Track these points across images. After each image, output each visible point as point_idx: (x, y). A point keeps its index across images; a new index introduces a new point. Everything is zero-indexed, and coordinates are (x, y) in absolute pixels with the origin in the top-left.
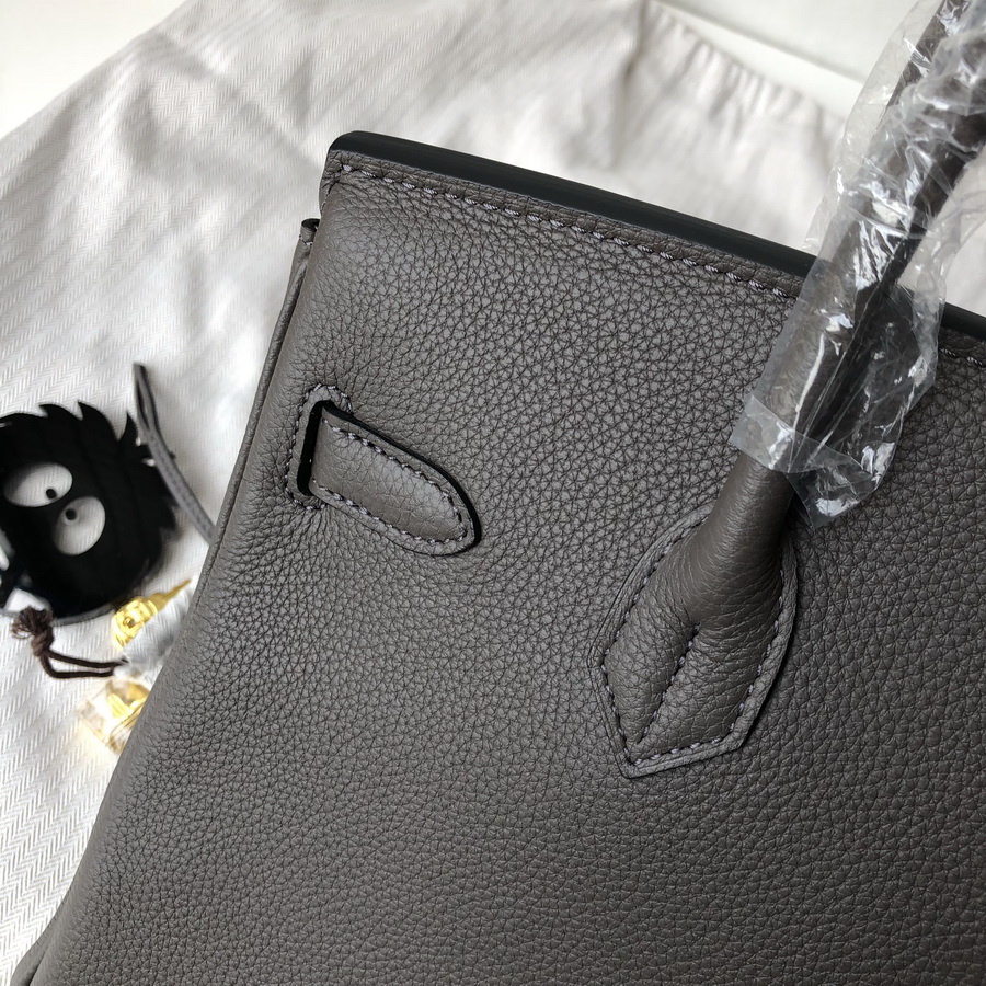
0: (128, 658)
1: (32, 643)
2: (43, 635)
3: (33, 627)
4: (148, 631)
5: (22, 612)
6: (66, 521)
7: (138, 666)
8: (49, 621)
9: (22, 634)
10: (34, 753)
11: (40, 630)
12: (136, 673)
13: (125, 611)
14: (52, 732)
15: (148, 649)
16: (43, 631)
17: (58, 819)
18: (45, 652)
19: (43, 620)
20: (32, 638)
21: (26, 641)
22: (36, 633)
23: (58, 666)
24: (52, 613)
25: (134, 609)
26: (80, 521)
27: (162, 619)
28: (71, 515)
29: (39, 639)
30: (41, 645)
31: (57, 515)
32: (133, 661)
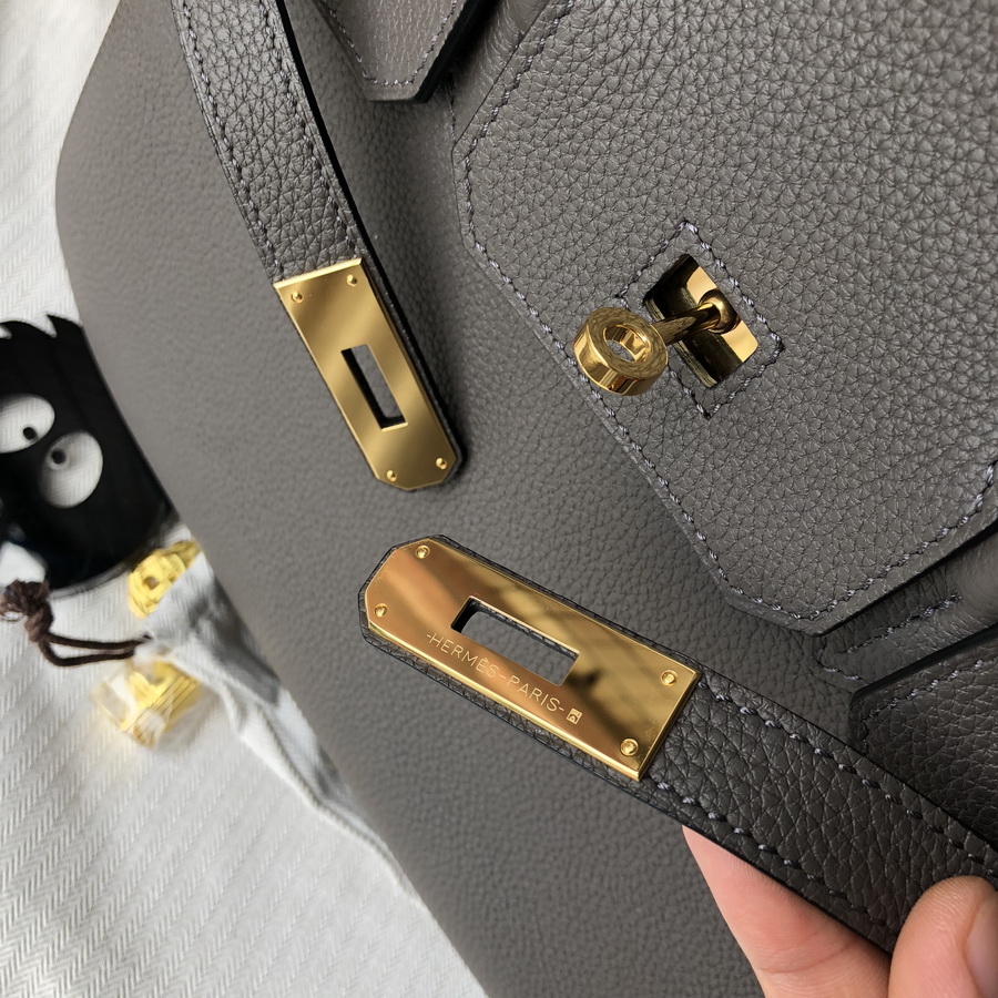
0: (152, 634)
1: (27, 625)
2: (38, 616)
3: (25, 605)
4: (175, 595)
5: (8, 588)
6: (53, 465)
7: (166, 643)
8: (45, 595)
9: (11, 615)
10: (44, 751)
11: (33, 608)
12: (164, 651)
13: (143, 570)
14: (64, 725)
15: (177, 620)
16: (38, 609)
17: (81, 832)
18: (44, 637)
19: (36, 596)
20: (25, 618)
21: (16, 624)
22: (30, 614)
23: (62, 651)
24: (47, 585)
25: (153, 565)
26: (70, 465)
27: (191, 579)
28: (59, 457)
29: (34, 620)
30: (37, 629)
31: (42, 460)
32: (160, 636)
